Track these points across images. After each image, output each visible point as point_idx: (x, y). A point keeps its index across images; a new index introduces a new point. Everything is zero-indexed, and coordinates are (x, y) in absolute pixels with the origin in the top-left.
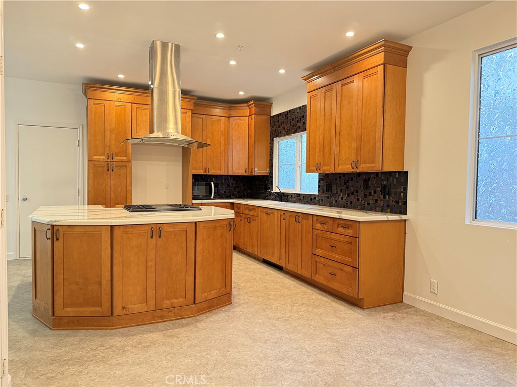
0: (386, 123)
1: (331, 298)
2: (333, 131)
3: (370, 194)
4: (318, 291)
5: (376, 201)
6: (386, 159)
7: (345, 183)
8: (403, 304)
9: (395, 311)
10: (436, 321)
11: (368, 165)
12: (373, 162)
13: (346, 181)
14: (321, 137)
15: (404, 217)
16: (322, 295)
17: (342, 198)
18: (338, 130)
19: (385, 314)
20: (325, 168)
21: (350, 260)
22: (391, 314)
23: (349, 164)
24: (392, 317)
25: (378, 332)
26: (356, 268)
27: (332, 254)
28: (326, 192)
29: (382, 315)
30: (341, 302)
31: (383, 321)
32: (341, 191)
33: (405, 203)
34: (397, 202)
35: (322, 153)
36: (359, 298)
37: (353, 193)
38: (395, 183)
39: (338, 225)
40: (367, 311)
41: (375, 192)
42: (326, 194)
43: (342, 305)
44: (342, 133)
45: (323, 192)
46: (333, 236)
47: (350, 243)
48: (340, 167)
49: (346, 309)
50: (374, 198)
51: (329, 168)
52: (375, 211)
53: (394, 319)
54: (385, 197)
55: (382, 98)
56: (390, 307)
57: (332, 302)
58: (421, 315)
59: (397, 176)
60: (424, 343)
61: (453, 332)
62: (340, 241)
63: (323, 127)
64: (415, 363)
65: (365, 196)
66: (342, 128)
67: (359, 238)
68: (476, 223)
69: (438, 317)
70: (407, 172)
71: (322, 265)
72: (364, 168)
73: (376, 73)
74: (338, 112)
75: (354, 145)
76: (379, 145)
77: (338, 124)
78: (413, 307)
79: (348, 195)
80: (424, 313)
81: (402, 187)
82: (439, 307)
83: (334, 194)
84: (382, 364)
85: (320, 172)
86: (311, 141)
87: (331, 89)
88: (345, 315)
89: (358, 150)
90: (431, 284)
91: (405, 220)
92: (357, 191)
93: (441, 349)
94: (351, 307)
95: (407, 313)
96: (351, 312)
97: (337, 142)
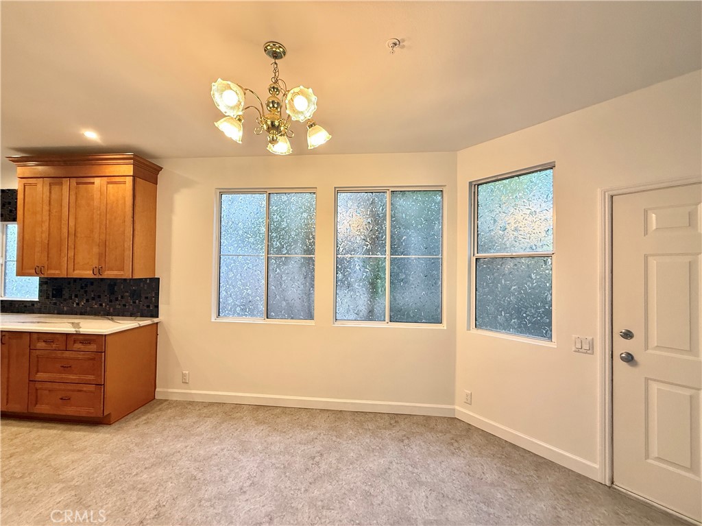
0: (136, 232)
1: (62, 427)
2: (65, 231)
3: (117, 299)
4: (39, 425)
5: (125, 305)
6: (136, 266)
7: (82, 288)
8: (155, 401)
9: (149, 412)
10: (189, 407)
11: (116, 272)
12: (122, 269)
13: (83, 285)
14: (45, 235)
15: (156, 320)
16: (46, 428)
17: (78, 304)
18: (72, 231)
19: (137, 421)
20: (53, 272)
21: (91, 377)
22: (144, 418)
23: (90, 270)
24: (145, 422)
25: (131, 446)
26: (101, 385)
27: (64, 376)
28: (53, 297)
29: (134, 423)
30: (78, 427)
31: (136, 430)
32: (76, 296)
33: (157, 307)
34: (148, 306)
35: (46, 254)
36: (105, 415)
37: (93, 299)
38: (145, 288)
39: (74, 341)
40: (116, 426)
41: (122, 297)
42: (52, 300)
43: (80, 430)
44: (79, 235)
45: (48, 298)
46: (67, 354)
47: (93, 359)
48: (76, 272)
49: (87, 433)
50: (122, 304)
51: (57, 272)
52: (123, 316)
53: (148, 422)
54: (134, 302)
55: (131, 209)
56: (142, 409)
57: (64, 432)
58: (174, 407)
59: (148, 282)
60: (181, 437)
61: (203, 413)
62: (78, 359)
63: (47, 224)
64: (175, 464)
65: (111, 301)
66: (79, 230)
67: (105, 352)
68: (219, 320)
69: (191, 403)
70: (158, 279)
71: (47, 392)
72: (109, 274)
73: (124, 183)
74: (72, 210)
75: (96, 250)
76: (128, 253)
77: (72, 224)
78: (166, 400)
79: (87, 301)
80: (177, 404)
81: (154, 293)
82: (191, 394)
83: (65, 300)
84: (140, 486)
85: (43, 276)
86: (27, 237)
87: (61, 184)
88: (86, 443)
89: (102, 256)
90: (184, 375)
91: (157, 323)
92: (99, 297)
93: (197, 435)
94: (93, 428)
95: (160, 410)
96: (94, 435)
97: (71, 244)
